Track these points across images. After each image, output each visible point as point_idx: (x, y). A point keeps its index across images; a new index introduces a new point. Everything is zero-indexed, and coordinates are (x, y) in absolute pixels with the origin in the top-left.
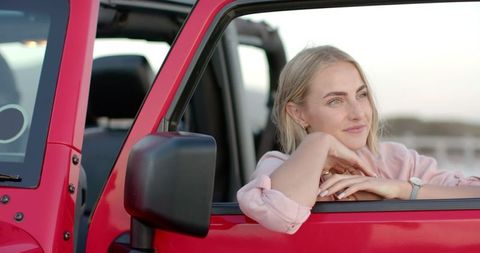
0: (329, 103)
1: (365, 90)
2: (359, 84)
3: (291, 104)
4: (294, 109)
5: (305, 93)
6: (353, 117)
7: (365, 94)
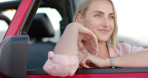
0: (95, 16)
1: (113, 15)
2: (112, 12)
3: (79, 14)
4: (80, 17)
5: (86, 10)
6: (104, 25)
7: (113, 17)
